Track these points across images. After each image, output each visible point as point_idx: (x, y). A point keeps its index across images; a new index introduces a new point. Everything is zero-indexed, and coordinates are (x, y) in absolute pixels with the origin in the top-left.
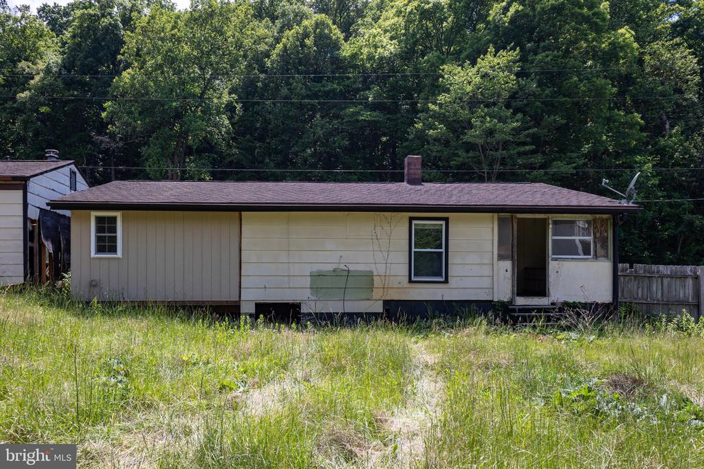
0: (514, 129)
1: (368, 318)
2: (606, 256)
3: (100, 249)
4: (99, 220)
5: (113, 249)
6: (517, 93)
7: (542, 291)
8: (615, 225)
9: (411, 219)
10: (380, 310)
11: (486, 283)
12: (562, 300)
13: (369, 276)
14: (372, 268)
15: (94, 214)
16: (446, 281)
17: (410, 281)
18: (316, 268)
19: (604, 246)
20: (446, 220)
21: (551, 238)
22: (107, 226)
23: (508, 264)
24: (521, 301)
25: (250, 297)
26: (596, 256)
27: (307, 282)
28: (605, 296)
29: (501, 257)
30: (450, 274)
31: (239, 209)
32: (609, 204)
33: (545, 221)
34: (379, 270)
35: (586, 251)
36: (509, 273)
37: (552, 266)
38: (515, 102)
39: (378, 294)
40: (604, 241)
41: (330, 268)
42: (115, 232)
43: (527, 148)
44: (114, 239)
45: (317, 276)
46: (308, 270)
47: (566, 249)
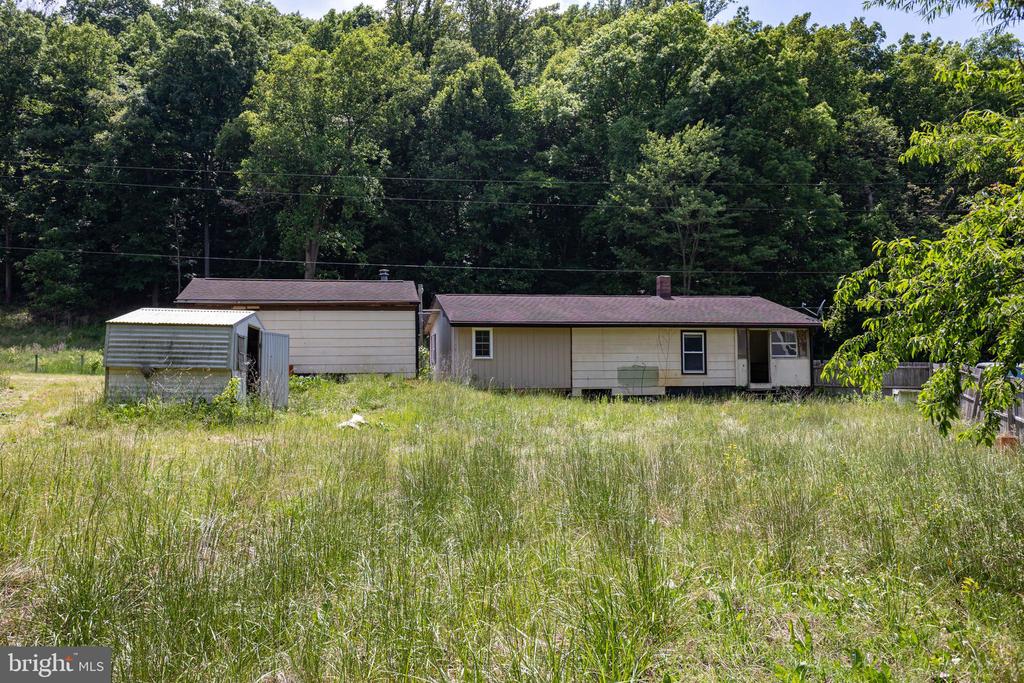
0: (718, 212)
1: (656, 398)
2: (806, 355)
3: (478, 354)
4: (478, 333)
5: (487, 354)
6: (718, 172)
7: (766, 380)
8: (810, 335)
9: (682, 331)
10: (663, 393)
11: (730, 374)
12: (779, 385)
13: (656, 370)
14: (658, 364)
15: (474, 329)
16: (706, 373)
17: (683, 373)
18: (621, 365)
19: (805, 349)
20: (705, 332)
21: (771, 343)
22: (482, 337)
23: (744, 361)
24: (753, 386)
25: (579, 384)
26: (799, 356)
27: (616, 375)
28: (805, 382)
29: (740, 357)
30: (708, 368)
31: (569, 326)
32: (807, 321)
33: (766, 333)
34: (662, 366)
35: (792, 352)
36: (746, 368)
37: (773, 362)
38: (716, 183)
39: (661, 382)
40: (804, 345)
41: (630, 365)
42: (488, 341)
43: (731, 231)
44: (488, 346)
45: (622, 370)
46: (616, 366)
47: (778, 351)
